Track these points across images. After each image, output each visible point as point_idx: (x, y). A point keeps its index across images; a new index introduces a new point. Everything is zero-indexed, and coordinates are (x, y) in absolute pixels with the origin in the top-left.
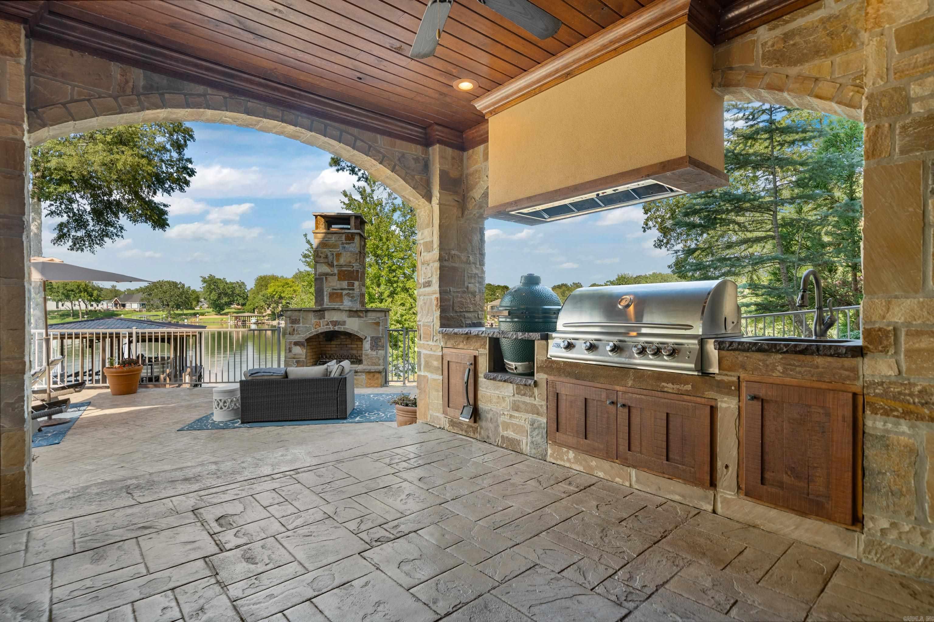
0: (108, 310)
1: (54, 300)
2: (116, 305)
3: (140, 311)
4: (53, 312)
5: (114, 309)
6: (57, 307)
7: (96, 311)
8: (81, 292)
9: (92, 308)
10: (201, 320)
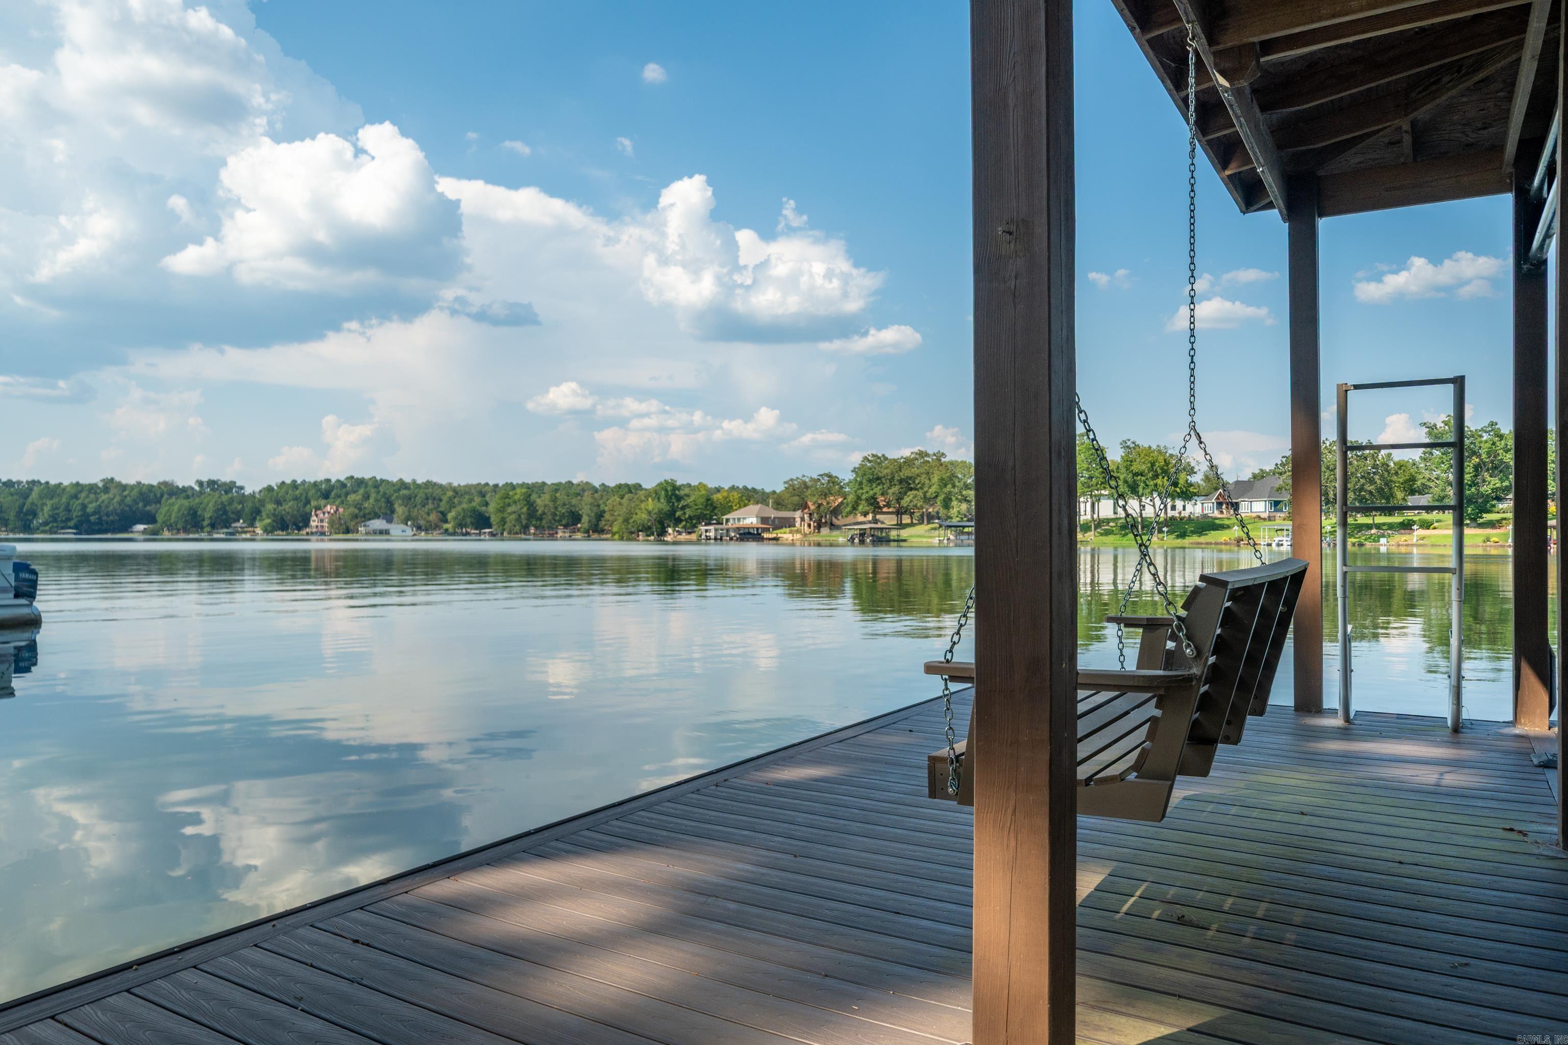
0: (1205, 516)
1: (1110, 496)
2: (1220, 505)
3: (1270, 519)
4: (1108, 521)
5: (1216, 514)
6: (1115, 513)
7: (1181, 519)
8: (1156, 476)
9: (1175, 514)
10: (1423, 539)
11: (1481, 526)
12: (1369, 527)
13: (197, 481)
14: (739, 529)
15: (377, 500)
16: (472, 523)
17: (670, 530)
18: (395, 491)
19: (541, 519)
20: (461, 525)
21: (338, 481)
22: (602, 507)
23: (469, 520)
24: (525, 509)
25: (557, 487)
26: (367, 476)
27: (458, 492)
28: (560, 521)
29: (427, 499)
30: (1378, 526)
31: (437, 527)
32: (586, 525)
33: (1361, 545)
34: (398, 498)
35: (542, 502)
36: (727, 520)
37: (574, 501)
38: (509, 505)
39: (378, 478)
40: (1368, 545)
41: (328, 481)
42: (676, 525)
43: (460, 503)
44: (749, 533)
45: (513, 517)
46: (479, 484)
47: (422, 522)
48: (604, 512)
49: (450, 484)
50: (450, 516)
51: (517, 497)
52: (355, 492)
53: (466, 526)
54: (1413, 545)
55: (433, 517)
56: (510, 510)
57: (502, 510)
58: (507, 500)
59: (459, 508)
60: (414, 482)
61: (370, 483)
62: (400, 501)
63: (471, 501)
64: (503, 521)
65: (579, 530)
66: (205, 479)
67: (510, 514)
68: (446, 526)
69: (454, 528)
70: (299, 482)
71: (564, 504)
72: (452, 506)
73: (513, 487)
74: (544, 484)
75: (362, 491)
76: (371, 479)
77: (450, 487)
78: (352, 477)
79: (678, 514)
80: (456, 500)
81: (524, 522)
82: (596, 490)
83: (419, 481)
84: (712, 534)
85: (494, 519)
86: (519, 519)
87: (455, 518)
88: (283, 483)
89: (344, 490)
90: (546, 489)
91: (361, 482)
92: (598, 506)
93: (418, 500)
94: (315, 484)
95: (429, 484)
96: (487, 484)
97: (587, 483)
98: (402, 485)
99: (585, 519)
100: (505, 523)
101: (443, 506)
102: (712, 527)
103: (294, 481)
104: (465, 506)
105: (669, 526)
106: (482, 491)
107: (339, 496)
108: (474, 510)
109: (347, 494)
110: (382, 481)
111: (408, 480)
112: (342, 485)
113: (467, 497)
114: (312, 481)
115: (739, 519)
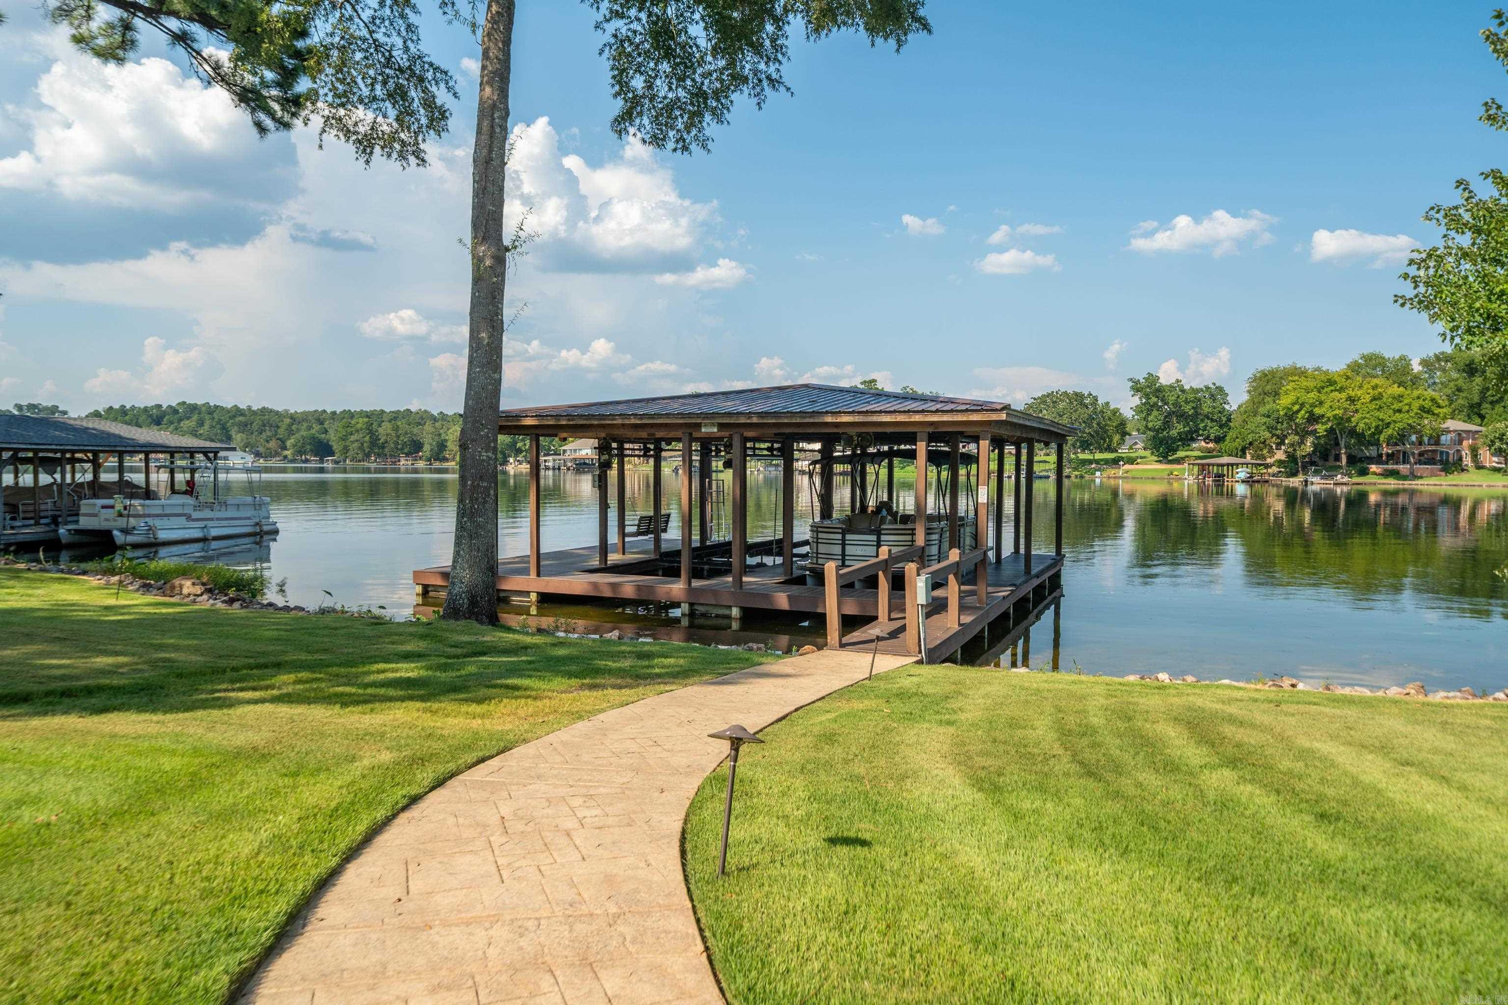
10: (1127, 472)
11: (1171, 462)
12: (1090, 462)
13: (16, 405)
14: (575, 459)
15: (212, 427)
16: (311, 450)
17: (511, 460)
18: (231, 418)
19: (383, 448)
20: (301, 452)
21: (170, 407)
22: (443, 436)
23: (308, 447)
24: (367, 438)
25: (396, 416)
26: (200, 402)
27: (295, 419)
28: (402, 449)
29: (264, 426)
30: (1097, 462)
31: (277, 454)
32: (428, 454)
33: (1082, 477)
34: (233, 425)
35: (384, 430)
36: (565, 451)
37: (416, 430)
38: (351, 434)
39: (212, 404)
40: (1087, 477)
41: (159, 406)
42: (516, 456)
43: (298, 430)
44: (585, 464)
45: (356, 445)
46: (316, 411)
47: (261, 449)
48: (446, 440)
49: (286, 411)
50: (289, 443)
51: (359, 426)
52: (188, 418)
53: (305, 453)
54: (1119, 478)
55: (273, 444)
56: (352, 438)
57: (344, 439)
58: (349, 430)
59: (297, 436)
60: (249, 408)
61: (204, 409)
62: (236, 428)
63: (310, 428)
64: (346, 449)
65: (421, 458)
66: (24, 403)
67: (353, 442)
68: (286, 453)
69: (294, 455)
70: (128, 407)
71: (406, 433)
72: (291, 433)
73: (351, 415)
74: (383, 412)
75: (195, 417)
76: (204, 405)
77: (286, 414)
78: (184, 403)
79: (519, 445)
80: (294, 427)
81: (367, 450)
82: (435, 419)
83: (255, 408)
84: (550, 464)
85: (336, 447)
86: (361, 448)
87: (294, 446)
88: (111, 408)
89: (177, 416)
90: (385, 418)
91: (193, 409)
92: (440, 435)
93: (255, 426)
94: (146, 410)
95: (264, 411)
96: (324, 411)
97: (426, 411)
98: (237, 412)
99: (427, 448)
100: (348, 451)
101: (282, 432)
102: (550, 458)
103: (123, 406)
104: (304, 433)
105: (510, 456)
106: (320, 417)
107: (172, 423)
108: (313, 438)
109: (180, 420)
110: (216, 407)
111: (243, 406)
112: (174, 411)
113: (305, 425)
114: (142, 406)
115: (575, 450)
